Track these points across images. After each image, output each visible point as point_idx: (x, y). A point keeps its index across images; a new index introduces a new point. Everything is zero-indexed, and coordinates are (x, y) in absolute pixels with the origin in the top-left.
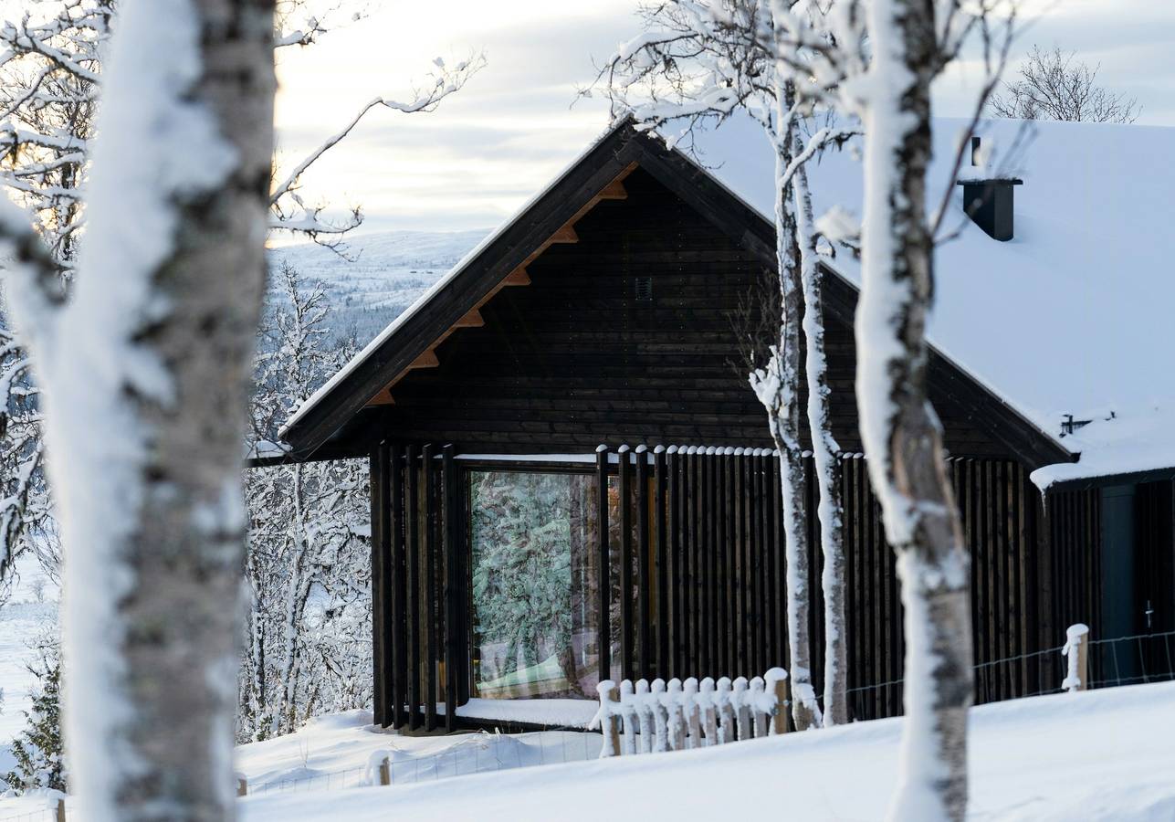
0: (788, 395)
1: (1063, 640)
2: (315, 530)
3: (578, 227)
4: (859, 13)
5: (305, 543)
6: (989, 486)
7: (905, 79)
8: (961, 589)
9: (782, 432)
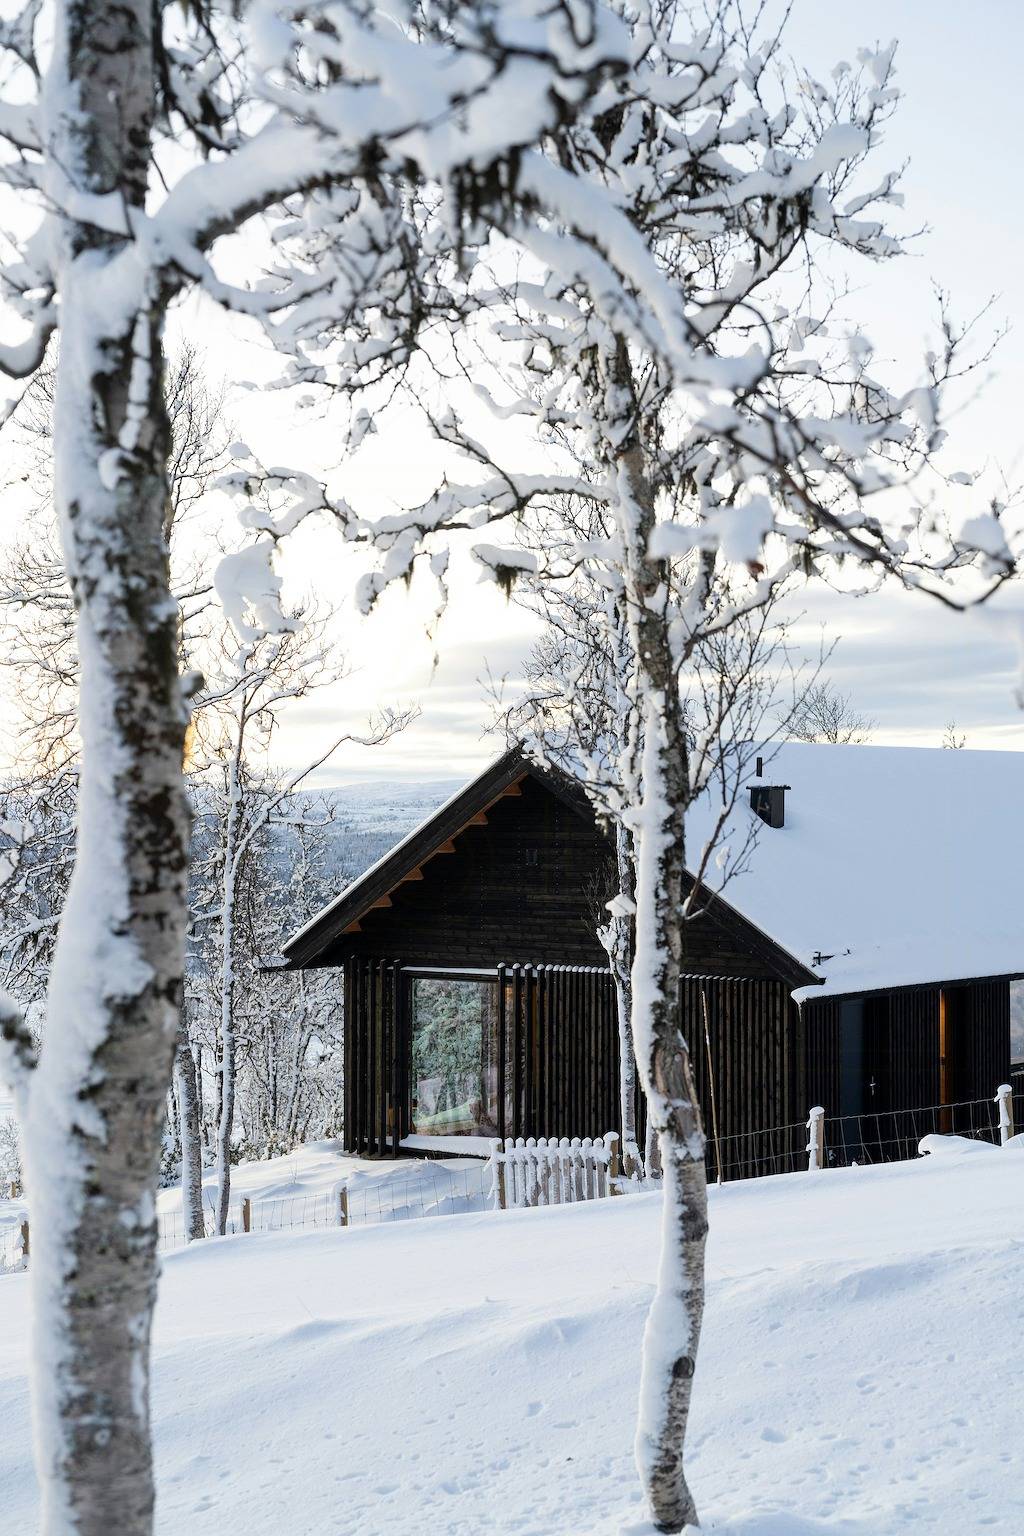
0: (623, 944)
1: (807, 1117)
2: (313, 1001)
3: (489, 814)
4: (636, 764)
5: (306, 1009)
6: (764, 998)
7: (666, 811)
8: (700, 1159)
9: (618, 969)
